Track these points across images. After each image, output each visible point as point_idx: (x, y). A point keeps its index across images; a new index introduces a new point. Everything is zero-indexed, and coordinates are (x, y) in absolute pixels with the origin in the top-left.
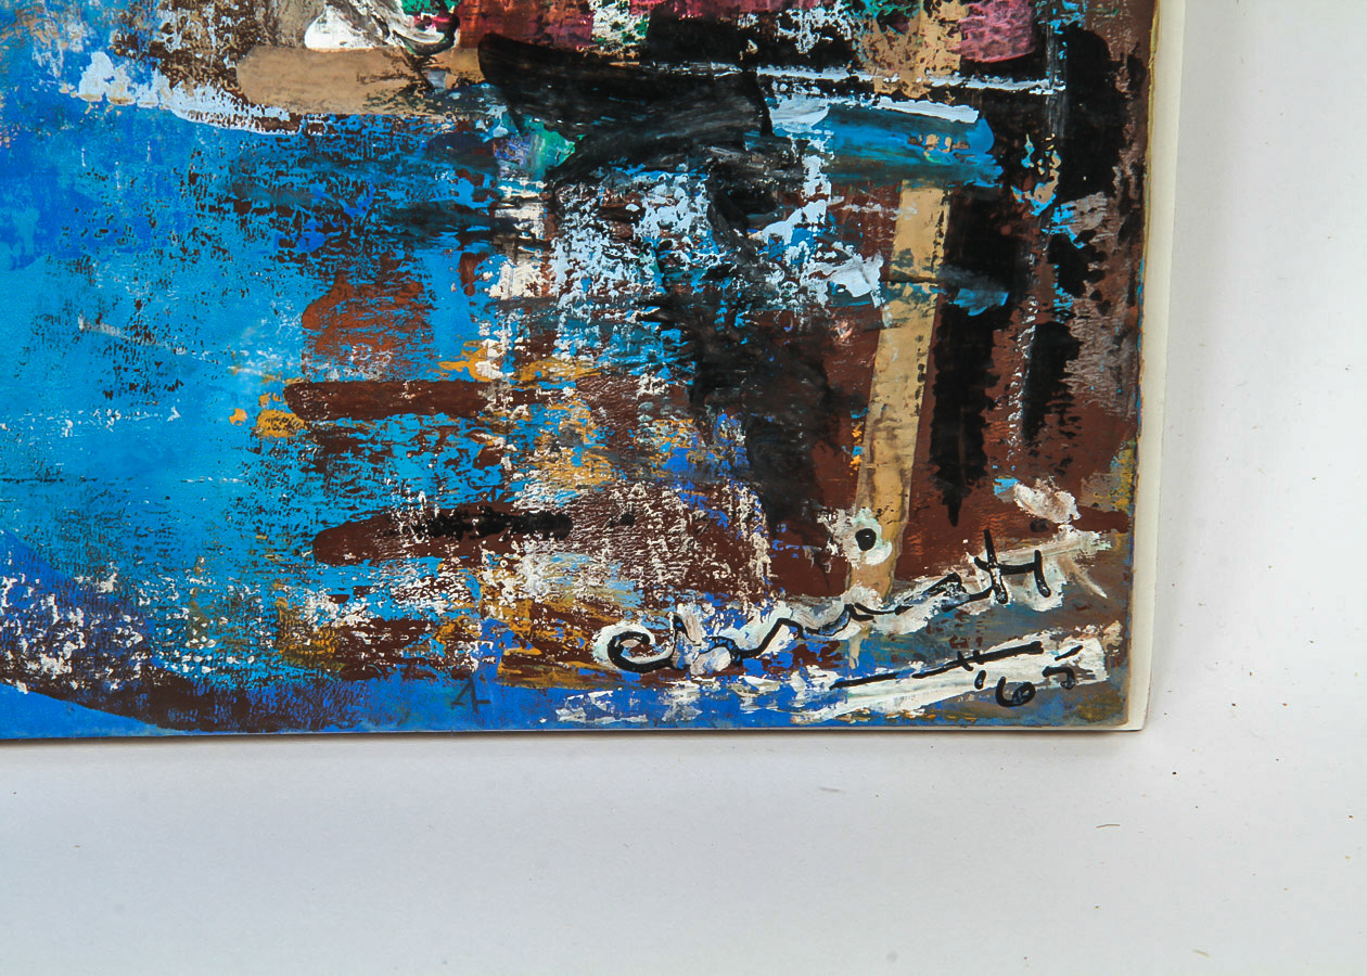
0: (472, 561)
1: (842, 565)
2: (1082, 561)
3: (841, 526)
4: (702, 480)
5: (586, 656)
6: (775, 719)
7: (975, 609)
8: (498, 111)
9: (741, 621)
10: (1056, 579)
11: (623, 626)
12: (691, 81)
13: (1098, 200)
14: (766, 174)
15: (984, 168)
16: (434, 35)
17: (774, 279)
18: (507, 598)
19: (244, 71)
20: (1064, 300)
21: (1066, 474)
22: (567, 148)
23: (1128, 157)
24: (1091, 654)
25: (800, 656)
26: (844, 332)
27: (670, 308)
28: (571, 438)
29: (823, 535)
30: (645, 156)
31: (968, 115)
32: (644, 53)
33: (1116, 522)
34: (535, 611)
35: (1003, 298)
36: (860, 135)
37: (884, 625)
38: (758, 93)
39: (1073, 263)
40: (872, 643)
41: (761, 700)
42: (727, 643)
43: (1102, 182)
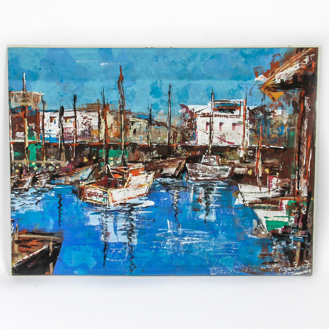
0: (271, 265)
1: (294, 265)
2: (309, 265)
3: (294, 263)
4: (286, 260)
5: (279, 271)
6: (290, 275)
7: (303, 268)
8: (273, 237)
9: (288, 269)
10: (308, 266)
11: (281, 269)
12: (284, 236)
13: (310, 243)
14: (289, 241)
15: (303, 241)
16: (269, 233)
17: (290, 247)
18: (274, 267)
19: (258, 235)
20: (308, 249)
21: (308, 260)
22: (277, 240)
23: (312, 240)
24: (310, 271)
25: (292, 271)
26: (294, 251)
27: (284, 249)
28: (277, 257)
29: (293, 263)
30: (282, 240)
31: (302, 238)
32: (282, 234)
33: (311, 263)
34: (275, 268)
35: (304, 249)
36: (296, 239)
37: (297, 269)
38: (289, 236)
39: (308, 247)
40: (296, 270)
41: (289, 274)
42: (287, 270)
43: (310, 242)
